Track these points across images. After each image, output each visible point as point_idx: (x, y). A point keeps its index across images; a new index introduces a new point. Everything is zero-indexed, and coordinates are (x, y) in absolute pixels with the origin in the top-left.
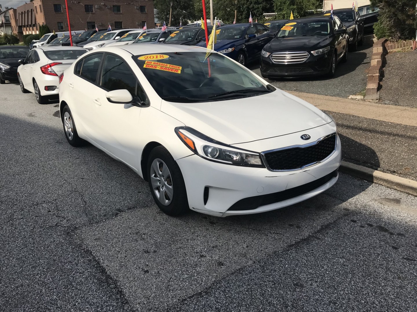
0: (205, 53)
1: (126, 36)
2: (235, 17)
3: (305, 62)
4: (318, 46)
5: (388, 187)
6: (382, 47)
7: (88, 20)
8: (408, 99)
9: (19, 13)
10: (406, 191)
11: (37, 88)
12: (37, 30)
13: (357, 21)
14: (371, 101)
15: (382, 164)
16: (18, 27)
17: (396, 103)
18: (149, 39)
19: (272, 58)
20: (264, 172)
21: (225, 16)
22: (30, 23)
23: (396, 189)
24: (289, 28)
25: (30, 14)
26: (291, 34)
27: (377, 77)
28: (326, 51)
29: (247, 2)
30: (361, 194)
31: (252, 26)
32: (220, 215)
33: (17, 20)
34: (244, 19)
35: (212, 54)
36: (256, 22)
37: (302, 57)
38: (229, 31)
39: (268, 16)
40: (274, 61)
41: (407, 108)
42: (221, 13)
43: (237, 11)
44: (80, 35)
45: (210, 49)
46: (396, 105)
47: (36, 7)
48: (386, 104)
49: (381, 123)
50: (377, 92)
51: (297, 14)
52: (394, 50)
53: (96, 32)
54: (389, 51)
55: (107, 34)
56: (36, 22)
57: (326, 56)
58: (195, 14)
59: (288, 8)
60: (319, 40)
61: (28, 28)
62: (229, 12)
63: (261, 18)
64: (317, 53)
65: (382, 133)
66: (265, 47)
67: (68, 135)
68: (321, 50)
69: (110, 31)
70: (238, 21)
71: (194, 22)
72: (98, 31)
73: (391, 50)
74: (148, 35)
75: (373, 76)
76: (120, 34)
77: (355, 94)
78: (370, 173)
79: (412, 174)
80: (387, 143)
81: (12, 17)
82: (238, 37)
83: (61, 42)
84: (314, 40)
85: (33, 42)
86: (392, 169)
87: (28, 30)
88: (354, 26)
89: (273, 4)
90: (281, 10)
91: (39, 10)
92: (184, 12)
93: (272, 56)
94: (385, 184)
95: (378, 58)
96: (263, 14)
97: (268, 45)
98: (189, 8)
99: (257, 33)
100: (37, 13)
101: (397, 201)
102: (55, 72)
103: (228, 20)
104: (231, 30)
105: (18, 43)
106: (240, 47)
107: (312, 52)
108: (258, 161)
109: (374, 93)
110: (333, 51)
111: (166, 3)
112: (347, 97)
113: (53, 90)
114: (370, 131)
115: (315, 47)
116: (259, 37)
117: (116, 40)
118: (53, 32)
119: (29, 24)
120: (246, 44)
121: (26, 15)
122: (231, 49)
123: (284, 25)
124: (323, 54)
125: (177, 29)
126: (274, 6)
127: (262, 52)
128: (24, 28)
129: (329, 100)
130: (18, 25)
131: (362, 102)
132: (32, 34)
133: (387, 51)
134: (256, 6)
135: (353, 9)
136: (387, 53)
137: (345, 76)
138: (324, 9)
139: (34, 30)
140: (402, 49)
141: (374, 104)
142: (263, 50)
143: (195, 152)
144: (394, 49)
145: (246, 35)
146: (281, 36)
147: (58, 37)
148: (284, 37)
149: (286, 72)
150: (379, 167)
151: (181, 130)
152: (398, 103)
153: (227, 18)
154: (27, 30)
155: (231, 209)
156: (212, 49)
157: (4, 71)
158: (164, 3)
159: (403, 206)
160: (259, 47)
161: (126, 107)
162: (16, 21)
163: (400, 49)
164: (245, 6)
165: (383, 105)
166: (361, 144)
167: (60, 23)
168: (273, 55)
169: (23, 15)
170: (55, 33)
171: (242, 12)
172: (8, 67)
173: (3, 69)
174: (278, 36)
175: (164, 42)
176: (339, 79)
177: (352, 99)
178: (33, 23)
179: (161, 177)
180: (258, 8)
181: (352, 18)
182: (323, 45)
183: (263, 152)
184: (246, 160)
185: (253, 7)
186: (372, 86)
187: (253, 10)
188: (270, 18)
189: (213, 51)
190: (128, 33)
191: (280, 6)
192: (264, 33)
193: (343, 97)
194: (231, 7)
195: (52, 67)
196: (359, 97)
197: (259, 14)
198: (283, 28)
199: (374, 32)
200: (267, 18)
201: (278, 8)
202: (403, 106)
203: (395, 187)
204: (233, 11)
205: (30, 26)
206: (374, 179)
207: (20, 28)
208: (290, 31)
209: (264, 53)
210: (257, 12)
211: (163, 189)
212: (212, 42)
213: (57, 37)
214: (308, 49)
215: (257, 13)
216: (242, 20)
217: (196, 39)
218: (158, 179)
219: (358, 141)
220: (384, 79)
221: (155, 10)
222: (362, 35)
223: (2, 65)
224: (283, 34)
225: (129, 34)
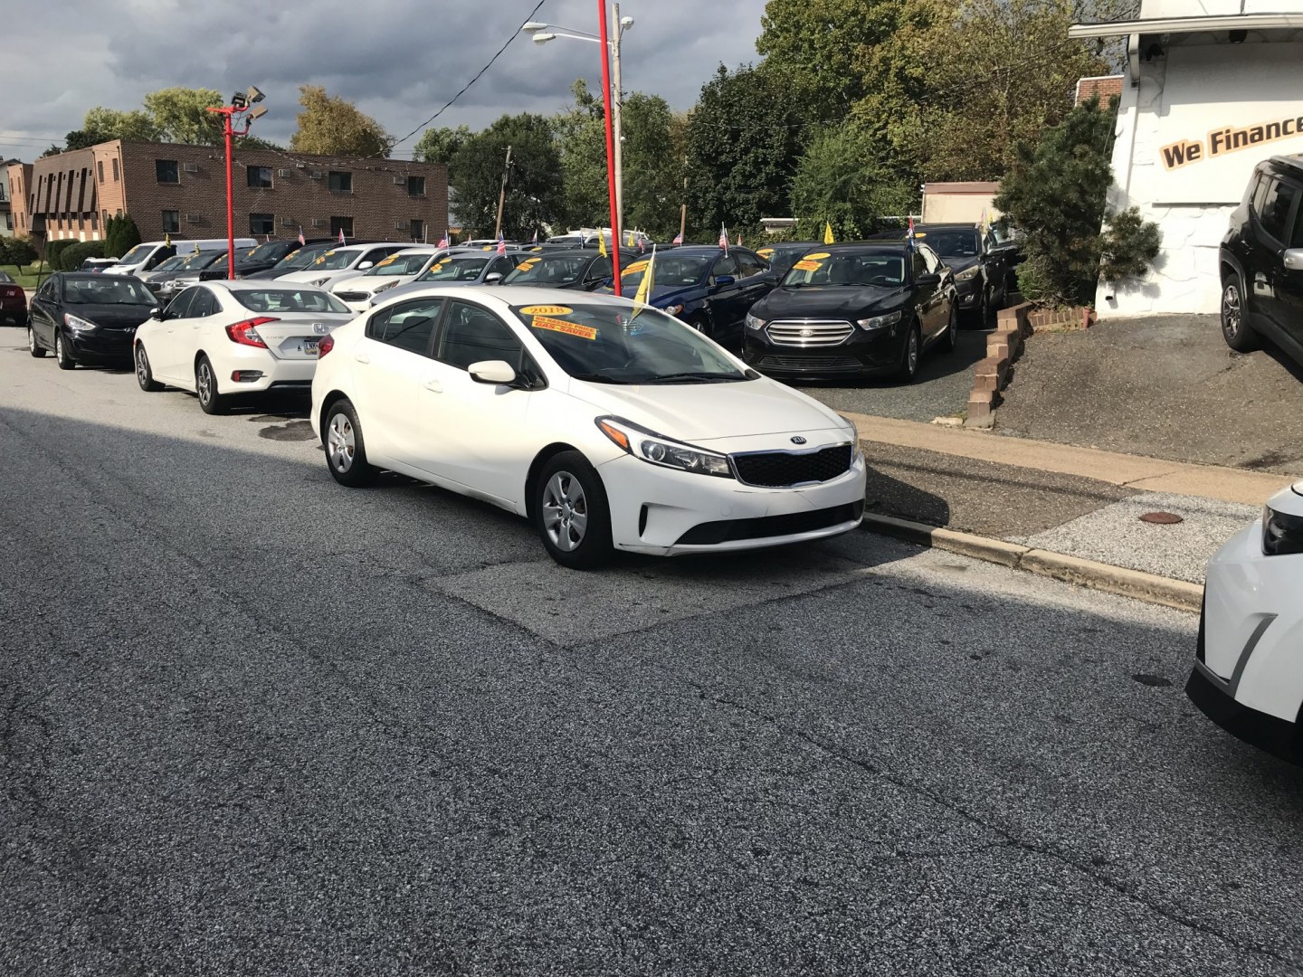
0: (631, 309)
1: (390, 262)
2: (683, 222)
3: (844, 344)
4: (875, 309)
5: (953, 553)
6: (1016, 320)
7: (255, 209)
8: (1049, 427)
9: (41, 177)
10: (980, 556)
11: (206, 375)
12: (95, 227)
13: (985, 257)
14: (977, 429)
15: (953, 521)
16: (32, 217)
17: (1025, 433)
18: (455, 273)
19: (769, 333)
20: (733, 485)
21: (651, 217)
22: (74, 208)
23: (965, 555)
24: (813, 266)
25: (77, 181)
26: (818, 280)
27: (994, 381)
28: (893, 321)
29: (716, 185)
30: (905, 560)
31: (726, 257)
32: (662, 552)
33: (33, 195)
34: (707, 229)
35: (645, 312)
36: (739, 244)
37: (838, 333)
38: (668, 264)
39: (772, 226)
40: (774, 339)
41: (1041, 443)
42: (641, 209)
43: (687, 208)
44: (253, 252)
45: (640, 302)
46: (1024, 437)
47: (100, 163)
48: (1004, 435)
49: (976, 463)
50: (991, 410)
51: (852, 226)
52: (1048, 327)
53: (297, 245)
54: (1035, 329)
55: (336, 252)
56: (97, 206)
57: (893, 333)
58: (564, 209)
59: (828, 209)
60: (878, 296)
61: (65, 223)
62: (664, 206)
63: (754, 229)
64: (871, 325)
65: (971, 477)
66: (755, 306)
67: (336, 463)
68: (881, 319)
69: (342, 245)
70: (691, 236)
71: (567, 233)
72: (304, 244)
73: (1041, 328)
74: (454, 262)
75: (986, 378)
76: (374, 257)
77: (948, 416)
78: (927, 531)
79: (998, 532)
80: (973, 492)
81: (16, 187)
82: (692, 281)
83: (188, 267)
84: (866, 297)
85: (89, 262)
86: (966, 527)
87: (63, 225)
88: (976, 267)
89: (787, 194)
90: (809, 211)
91: (108, 172)
92: (535, 199)
93: (768, 328)
94: (949, 547)
95: (1001, 342)
96: (761, 220)
97: (762, 302)
98: (550, 189)
99: (739, 273)
100: (102, 180)
101: (962, 569)
102: (261, 339)
103: (659, 229)
104: (675, 263)
105: (30, 264)
106: (695, 305)
107: (860, 322)
108: (724, 467)
109: (984, 414)
110: (909, 322)
111: (482, 173)
112: (929, 421)
113: (252, 381)
114: (950, 474)
115: (868, 312)
116: (742, 282)
117: (361, 270)
118: (164, 240)
119: (72, 210)
120: (711, 298)
121: (65, 183)
122: (673, 308)
123: (801, 259)
124: (886, 327)
125: (524, 250)
126: (789, 201)
127: (748, 317)
128: (52, 221)
129: (888, 425)
130: (34, 211)
131: (957, 431)
132: (75, 241)
133: (1032, 330)
134: (741, 197)
135: (976, 227)
136: (1031, 333)
137: (940, 380)
138: (924, 217)
139: (86, 227)
140: (1064, 326)
141: (980, 434)
142: (749, 314)
143: (629, 451)
144: (1047, 324)
145: (711, 278)
146: (794, 283)
147: (178, 255)
148: (798, 286)
149: (803, 365)
150: (946, 525)
151: (606, 421)
152: (1029, 433)
153: (658, 223)
154: (60, 227)
155: (681, 541)
156: (645, 302)
157: (79, 335)
158: (477, 172)
159: (968, 573)
160: (740, 307)
161: (498, 392)
162: (29, 198)
163: (1058, 326)
164: (709, 196)
165: (998, 437)
166: (926, 493)
167: (171, 212)
168: (773, 326)
169: (55, 184)
170: (169, 241)
171: (703, 211)
172: (92, 326)
173: (77, 332)
174: (787, 283)
175: (501, 282)
176: (924, 386)
177: (939, 424)
178: (87, 208)
179: (563, 504)
180: (747, 202)
181: (974, 250)
182: (887, 307)
183: (732, 454)
184: (707, 467)
185: (733, 199)
186: (982, 397)
187: (732, 208)
188: (780, 231)
189: (647, 306)
190: (396, 255)
191: (809, 200)
192: (758, 274)
193: (921, 420)
194: (670, 192)
195: (256, 327)
196: (953, 421)
197: (749, 219)
198: (799, 265)
199: (1017, 284)
200: (771, 231)
201: (803, 207)
202: (1037, 439)
203: (965, 551)
204: (675, 204)
205: (74, 216)
206: (933, 540)
207: (40, 219)
208: (815, 273)
209: (751, 321)
210: (745, 212)
211: (566, 524)
212: (646, 290)
213: (175, 254)
214: (853, 315)
215: (743, 216)
216: (700, 231)
217: (586, 281)
218: (559, 507)
219: (922, 488)
220: (1009, 385)
221: (450, 189)
222: (1001, 290)
223: (74, 320)
224: (799, 278)
225: (400, 256)
